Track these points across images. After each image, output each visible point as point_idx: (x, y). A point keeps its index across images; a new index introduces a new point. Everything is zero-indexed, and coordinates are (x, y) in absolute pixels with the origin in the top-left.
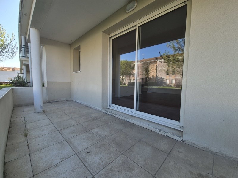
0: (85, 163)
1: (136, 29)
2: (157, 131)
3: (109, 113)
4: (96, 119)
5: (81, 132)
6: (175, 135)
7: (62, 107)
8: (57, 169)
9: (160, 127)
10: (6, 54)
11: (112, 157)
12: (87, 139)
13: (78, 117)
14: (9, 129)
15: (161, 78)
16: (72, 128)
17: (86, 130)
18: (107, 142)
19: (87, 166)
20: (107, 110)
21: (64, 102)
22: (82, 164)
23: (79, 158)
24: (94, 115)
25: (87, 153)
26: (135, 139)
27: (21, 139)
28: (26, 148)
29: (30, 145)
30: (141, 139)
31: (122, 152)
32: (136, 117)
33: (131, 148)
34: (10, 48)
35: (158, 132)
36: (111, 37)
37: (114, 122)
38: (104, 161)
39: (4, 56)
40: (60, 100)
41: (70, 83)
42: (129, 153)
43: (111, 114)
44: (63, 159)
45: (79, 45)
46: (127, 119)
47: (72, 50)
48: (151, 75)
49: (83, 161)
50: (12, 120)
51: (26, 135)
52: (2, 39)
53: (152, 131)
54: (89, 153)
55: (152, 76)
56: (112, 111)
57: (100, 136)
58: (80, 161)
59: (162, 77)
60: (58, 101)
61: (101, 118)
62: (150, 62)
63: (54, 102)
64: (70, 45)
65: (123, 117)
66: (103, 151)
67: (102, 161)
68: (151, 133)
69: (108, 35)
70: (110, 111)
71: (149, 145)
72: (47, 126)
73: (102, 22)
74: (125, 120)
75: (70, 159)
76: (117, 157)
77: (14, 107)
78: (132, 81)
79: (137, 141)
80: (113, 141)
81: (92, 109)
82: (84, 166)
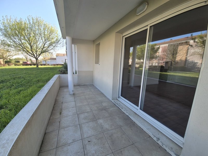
0: (85, 150)
1: (147, 29)
2: (155, 139)
3: (117, 105)
4: (105, 109)
5: (90, 120)
6: (173, 151)
7: (85, 91)
8: (69, 147)
9: (159, 136)
10: (60, 45)
11: (104, 152)
12: (93, 128)
13: (93, 104)
14: (54, 106)
15: (192, 62)
16: (86, 114)
17: (94, 119)
18: (106, 136)
19: (85, 153)
20: (116, 101)
21: (88, 86)
22: (83, 150)
23: (83, 143)
24: (104, 104)
25: (89, 141)
26: (129, 141)
27: (58, 116)
28: (59, 123)
29: (61, 122)
30: (135, 143)
31: (113, 151)
32: (139, 115)
33: (122, 150)
34: (62, 41)
35: (156, 141)
36: (124, 36)
37: (118, 115)
38: (97, 154)
39: (58, 47)
40: (85, 84)
41: (92, 72)
42: (118, 154)
43: (118, 106)
44: (74, 141)
45: (99, 42)
46: (130, 115)
47: (95, 46)
48: (178, 58)
49: (84, 147)
50: (57, 99)
51: (61, 113)
52: (57, 35)
53: (150, 137)
54: (90, 141)
55: (181, 60)
56: (120, 103)
57: (102, 128)
58: (83, 147)
59: (196, 61)
60: (84, 85)
61: (109, 108)
62: (180, 43)
63: (82, 85)
64: (94, 41)
65: (127, 113)
66: (99, 144)
67: (96, 153)
68: (148, 139)
69: (121, 34)
70: (118, 102)
71: (140, 153)
72: (73, 108)
73: (116, 23)
74: (128, 116)
75: (77, 142)
76: (107, 154)
77: (60, 87)
78: (154, 65)
79: (130, 144)
80: (110, 136)
81: (105, 97)
82: (84, 153)
